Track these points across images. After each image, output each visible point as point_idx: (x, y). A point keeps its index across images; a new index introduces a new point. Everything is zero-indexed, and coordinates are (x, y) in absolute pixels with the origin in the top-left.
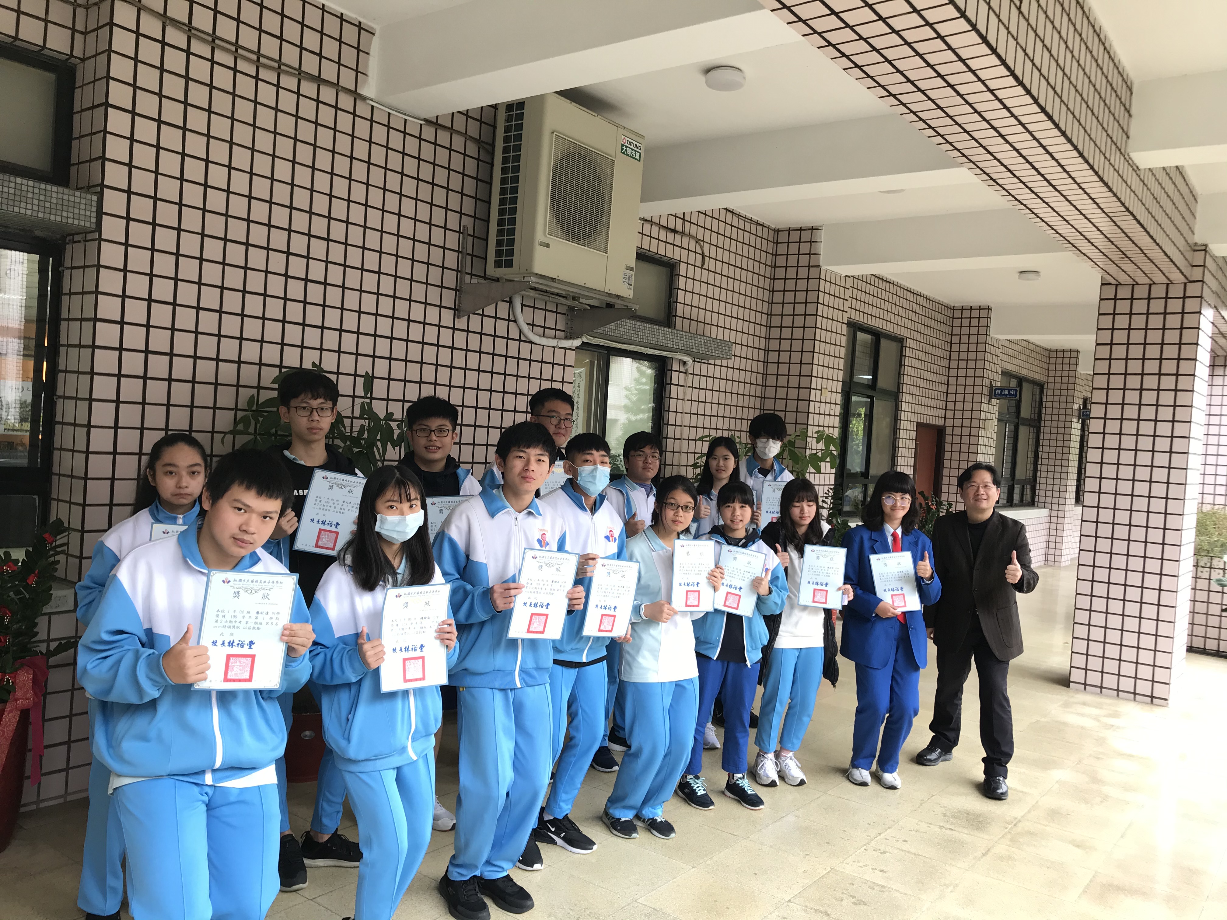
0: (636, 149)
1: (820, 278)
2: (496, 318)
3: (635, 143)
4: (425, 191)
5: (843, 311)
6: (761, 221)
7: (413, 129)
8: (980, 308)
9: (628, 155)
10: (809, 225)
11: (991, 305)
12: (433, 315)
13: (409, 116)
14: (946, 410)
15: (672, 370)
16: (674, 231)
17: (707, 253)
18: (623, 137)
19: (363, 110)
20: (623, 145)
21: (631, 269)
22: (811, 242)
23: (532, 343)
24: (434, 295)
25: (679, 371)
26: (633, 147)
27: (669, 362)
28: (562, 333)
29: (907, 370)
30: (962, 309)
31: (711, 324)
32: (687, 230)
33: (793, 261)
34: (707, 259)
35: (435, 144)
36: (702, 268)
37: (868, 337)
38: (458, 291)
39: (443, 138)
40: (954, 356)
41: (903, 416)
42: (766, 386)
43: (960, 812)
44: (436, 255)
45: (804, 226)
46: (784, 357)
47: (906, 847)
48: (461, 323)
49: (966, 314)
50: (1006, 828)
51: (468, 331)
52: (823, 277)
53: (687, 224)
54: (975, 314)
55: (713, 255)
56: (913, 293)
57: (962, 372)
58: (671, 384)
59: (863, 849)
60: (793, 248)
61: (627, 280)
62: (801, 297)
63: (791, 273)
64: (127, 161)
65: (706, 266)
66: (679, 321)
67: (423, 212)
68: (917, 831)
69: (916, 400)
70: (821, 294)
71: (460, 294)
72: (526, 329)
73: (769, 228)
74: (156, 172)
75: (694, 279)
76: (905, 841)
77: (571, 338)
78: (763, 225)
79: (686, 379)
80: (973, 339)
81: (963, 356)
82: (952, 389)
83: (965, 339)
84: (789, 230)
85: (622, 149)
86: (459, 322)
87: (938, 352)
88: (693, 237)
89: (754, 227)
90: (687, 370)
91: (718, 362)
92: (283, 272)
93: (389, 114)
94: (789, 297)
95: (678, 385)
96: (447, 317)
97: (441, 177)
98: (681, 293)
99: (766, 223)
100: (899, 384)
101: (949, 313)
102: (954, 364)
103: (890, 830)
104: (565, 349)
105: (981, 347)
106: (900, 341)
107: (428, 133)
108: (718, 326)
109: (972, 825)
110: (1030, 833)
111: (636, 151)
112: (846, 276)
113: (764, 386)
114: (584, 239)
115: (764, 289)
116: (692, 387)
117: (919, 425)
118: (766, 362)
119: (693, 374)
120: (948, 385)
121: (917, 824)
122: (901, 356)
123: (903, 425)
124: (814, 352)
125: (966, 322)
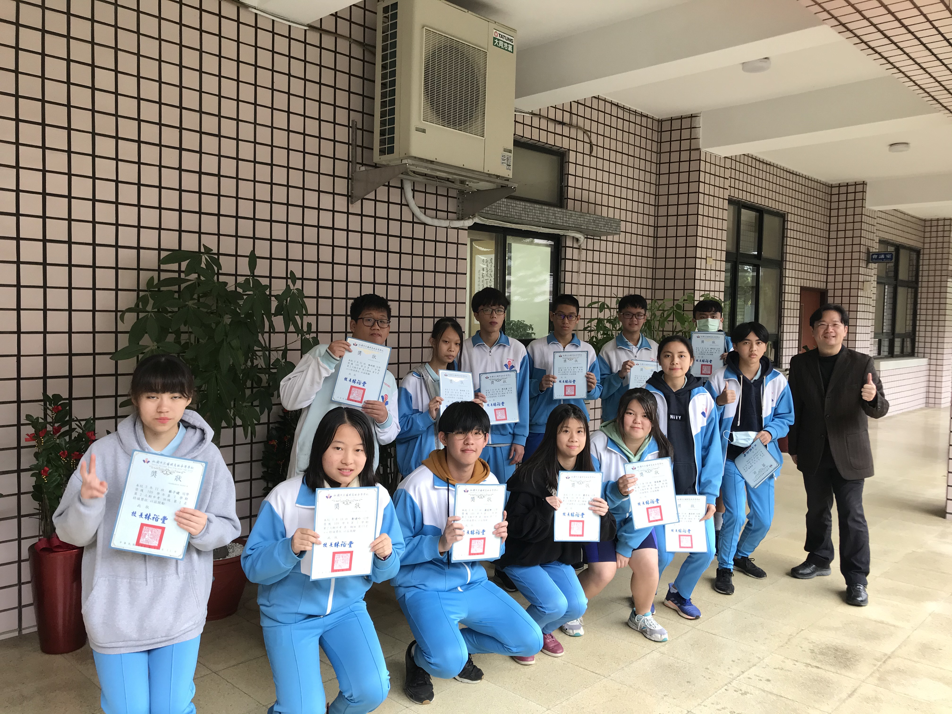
0: (509, 42)
1: (700, 160)
2: (389, 202)
3: (507, 36)
4: (312, 91)
5: (724, 188)
6: (645, 112)
7: (297, 33)
8: (856, 184)
9: (500, 47)
10: (689, 113)
11: (867, 180)
12: (326, 201)
13: (292, 22)
14: (827, 275)
15: (566, 247)
16: (562, 123)
17: (594, 142)
18: (495, 31)
19: (246, 17)
20: (495, 38)
21: (510, 151)
22: (691, 128)
23: (425, 224)
24: (326, 184)
25: (573, 247)
26: (505, 40)
27: (564, 239)
28: (455, 215)
29: (789, 241)
30: (839, 186)
31: (602, 205)
32: (574, 122)
33: (675, 146)
34: (595, 147)
35: (321, 48)
36: (590, 155)
37: (753, 214)
38: (350, 179)
39: (328, 42)
40: (834, 227)
41: (787, 281)
42: (656, 258)
43: (828, 648)
44: (327, 148)
45: (684, 114)
46: (672, 231)
47: (768, 687)
48: (355, 208)
49: (843, 190)
50: (875, 665)
51: (362, 215)
52: (703, 158)
53: (574, 117)
54: (851, 189)
55: (600, 144)
56: (793, 173)
57: (841, 242)
58: (565, 259)
59: (723, 690)
60: (676, 135)
61: (506, 161)
62: (684, 177)
63: (675, 157)
64: (13, 68)
65: (594, 153)
66: (570, 203)
67: (312, 109)
68: (782, 669)
69: (799, 267)
70: (702, 174)
71: (352, 182)
72: (418, 212)
73: (653, 119)
74: (43, 77)
75: (583, 166)
76: (768, 680)
77: (462, 219)
78: (647, 117)
79: (580, 254)
80: (850, 211)
81: (841, 227)
82: (832, 257)
83: (842, 212)
84: (671, 119)
85: (494, 42)
86: (352, 207)
87: (818, 225)
88: (580, 128)
89: (638, 118)
90: (580, 246)
91: (610, 238)
92: (177, 166)
93: (273, 21)
94: (674, 178)
95: (572, 260)
96: (341, 203)
97: (328, 77)
98: (571, 179)
99: (650, 114)
100: (783, 253)
101: (828, 190)
102: (833, 235)
103: (754, 668)
104: (458, 229)
105: (857, 218)
106: (782, 216)
107: (313, 37)
108: (608, 206)
109: (840, 662)
110: (899, 671)
111: (508, 44)
112: (725, 157)
113: (655, 258)
114: (460, 124)
115: (651, 172)
116: (586, 261)
117: (803, 288)
118: (656, 237)
119: (587, 250)
120: (828, 253)
121: (783, 662)
122: (784, 229)
123: (787, 289)
124: (697, 225)
125: (843, 197)
